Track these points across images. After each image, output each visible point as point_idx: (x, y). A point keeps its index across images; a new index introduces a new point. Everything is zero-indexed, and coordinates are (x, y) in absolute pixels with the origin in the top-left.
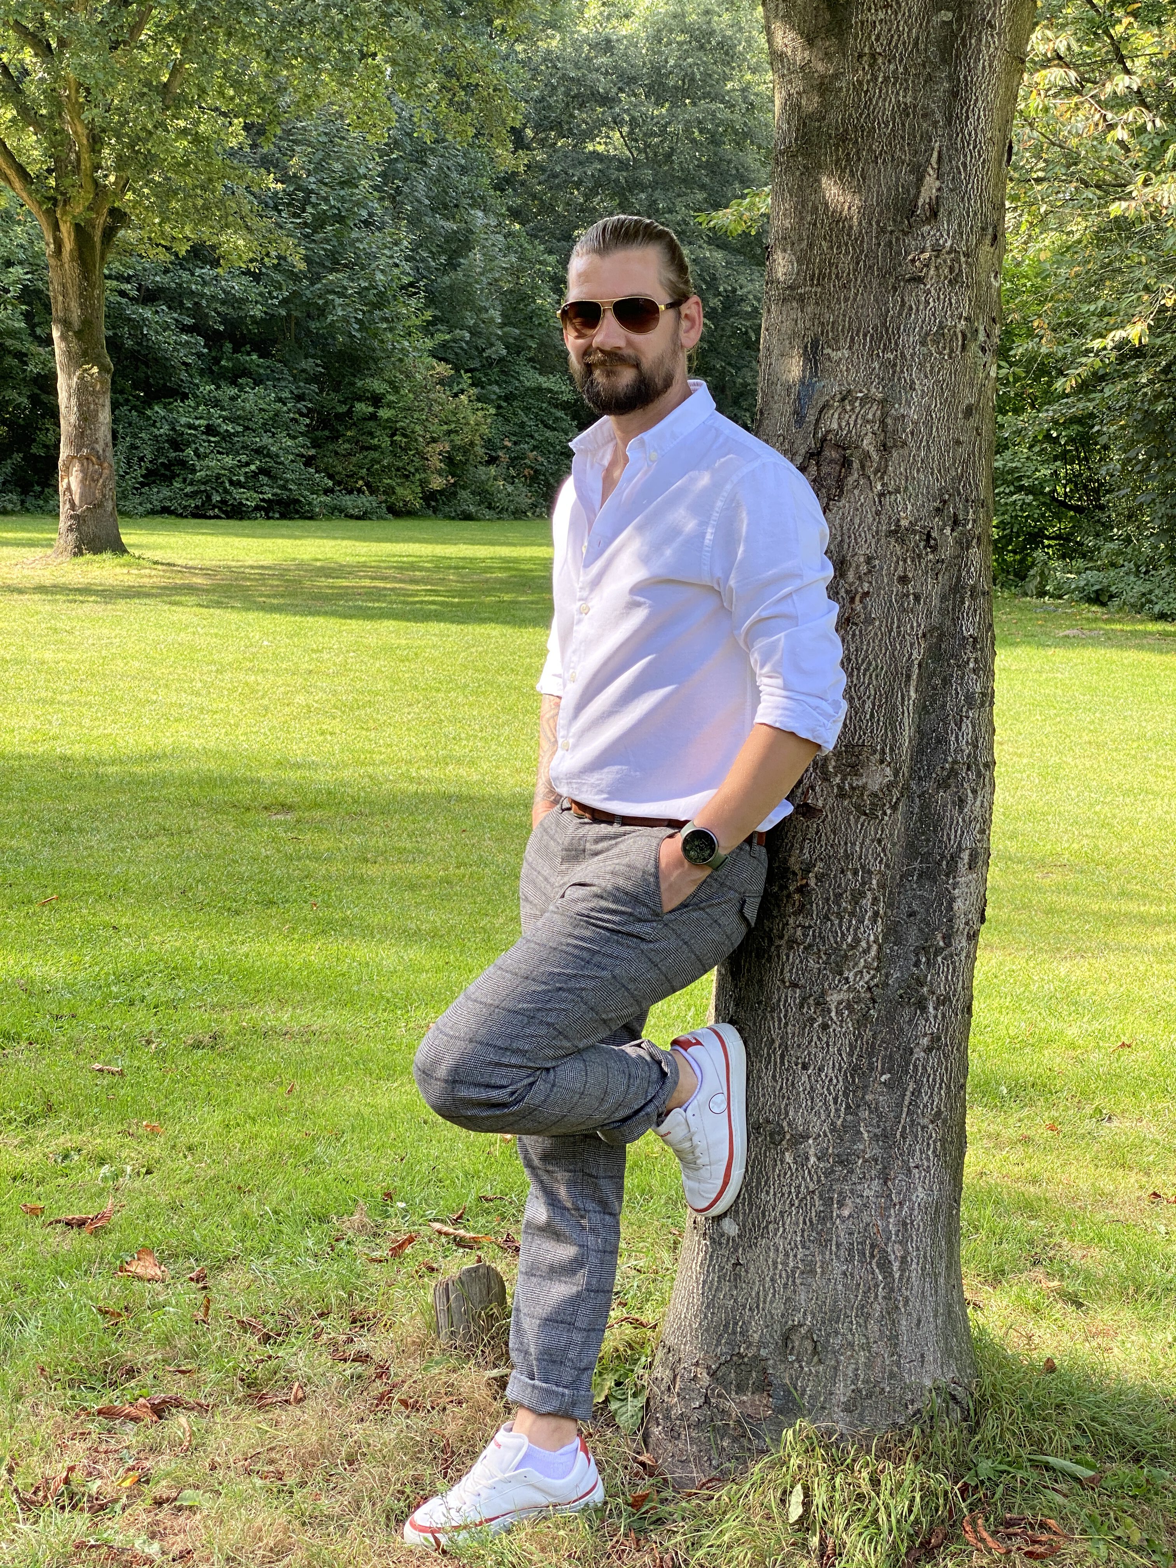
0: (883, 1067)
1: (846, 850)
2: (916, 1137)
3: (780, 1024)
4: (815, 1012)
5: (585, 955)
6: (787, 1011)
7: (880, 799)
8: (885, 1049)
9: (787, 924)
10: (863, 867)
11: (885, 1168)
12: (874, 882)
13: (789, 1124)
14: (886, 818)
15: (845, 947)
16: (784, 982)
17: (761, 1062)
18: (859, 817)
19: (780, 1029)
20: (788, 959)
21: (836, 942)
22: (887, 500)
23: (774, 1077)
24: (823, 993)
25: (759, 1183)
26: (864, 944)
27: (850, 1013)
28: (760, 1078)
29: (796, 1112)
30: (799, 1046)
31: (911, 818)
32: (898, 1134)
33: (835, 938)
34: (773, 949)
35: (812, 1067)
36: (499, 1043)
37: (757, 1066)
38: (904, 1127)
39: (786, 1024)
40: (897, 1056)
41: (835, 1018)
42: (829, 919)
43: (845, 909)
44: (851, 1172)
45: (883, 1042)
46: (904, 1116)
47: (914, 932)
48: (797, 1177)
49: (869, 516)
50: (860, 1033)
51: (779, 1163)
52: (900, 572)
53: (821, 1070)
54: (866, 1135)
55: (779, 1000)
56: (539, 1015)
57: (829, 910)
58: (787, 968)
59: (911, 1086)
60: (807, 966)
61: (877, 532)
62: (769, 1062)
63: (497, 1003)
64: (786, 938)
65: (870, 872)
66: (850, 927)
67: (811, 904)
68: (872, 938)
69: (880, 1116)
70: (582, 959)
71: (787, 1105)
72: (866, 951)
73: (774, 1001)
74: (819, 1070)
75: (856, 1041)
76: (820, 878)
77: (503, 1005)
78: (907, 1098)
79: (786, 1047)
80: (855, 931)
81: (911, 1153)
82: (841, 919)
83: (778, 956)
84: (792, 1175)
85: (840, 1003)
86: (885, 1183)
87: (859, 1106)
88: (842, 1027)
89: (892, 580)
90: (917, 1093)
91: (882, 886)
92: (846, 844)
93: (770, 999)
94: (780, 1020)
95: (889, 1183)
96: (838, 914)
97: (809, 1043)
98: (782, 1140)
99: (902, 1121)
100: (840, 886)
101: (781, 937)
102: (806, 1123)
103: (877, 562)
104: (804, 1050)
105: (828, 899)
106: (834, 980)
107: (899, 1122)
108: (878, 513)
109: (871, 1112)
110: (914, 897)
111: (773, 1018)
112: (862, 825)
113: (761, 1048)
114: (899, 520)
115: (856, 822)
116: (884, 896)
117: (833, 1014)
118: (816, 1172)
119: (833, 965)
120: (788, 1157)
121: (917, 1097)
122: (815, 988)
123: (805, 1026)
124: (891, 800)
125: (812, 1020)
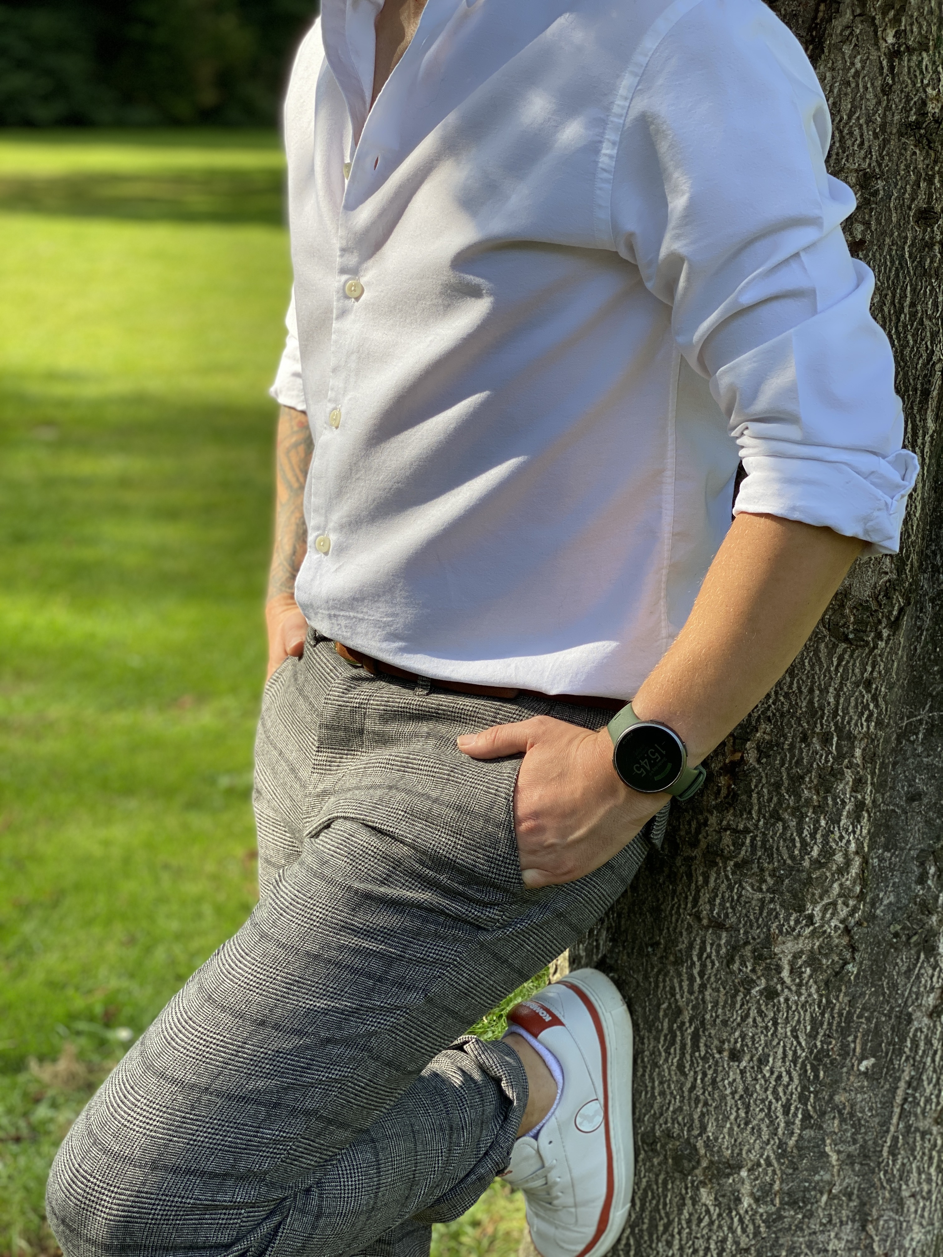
0: (863, 1049)
1: (811, 702)
2: (913, 1150)
3: (691, 985)
4: (753, 970)
5: (375, 966)
6: (703, 966)
7: (873, 613)
8: (869, 1020)
9: (705, 824)
10: (839, 729)
11: (863, 1204)
12: (858, 752)
13: (707, 1145)
14: (882, 644)
15: (806, 863)
16: (699, 919)
17: (657, 1039)
18: (835, 646)
19: (691, 992)
20: (706, 881)
21: (792, 857)
22: (905, 63)
23: (681, 1067)
24: (769, 941)
25: (653, 1226)
26: (839, 858)
27: (814, 971)
28: (655, 1065)
29: (720, 1127)
30: (725, 1023)
31: (918, 639)
32: (886, 1149)
33: (791, 850)
34: (679, 861)
35: (747, 1058)
36: (211, 1166)
37: (649, 1045)
38: (895, 1139)
39: (703, 987)
40: (886, 1029)
41: (788, 981)
42: (780, 819)
43: (808, 801)
44: (810, 1215)
45: (864, 1009)
46: (895, 1120)
47: (917, 825)
48: (720, 1227)
49: (870, 95)
50: (829, 1002)
51: (689, 1202)
52: (921, 201)
53: (763, 1061)
54: (834, 1157)
55: (691, 946)
56: (289, 1099)
57: (780, 803)
58: (705, 897)
59: (907, 1073)
60: (740, 896)
61: (883, 127)
62: (673, 1042)
63: (204, 1081)
64: (703, 845)
65: (851, 738)
66: (816, 830)
67: (749, 793)
68: (853, 847)
69: (857, 1126)
70: (369, 976)
71: (703, 1115)
72: (843, 870)
73: (682, 946)
74: (760, 1060)
75: (823, 1014)
76: (763, 751)
77: (216, 1085)
78: (900, 1093)
79: (703, 1023)
80: (825, 837)
81: (904, 1174)
82: (802, 817)
83: (690, 876)
84: (711, 1223)
85: (796, 956)
86: (864, 1228)
87: (823, 1114)
88: (799, 994)
89: (904, 217)
90: (915, 1084)
91: (870, 758)
92: (811, 691)
93: (675, 943)
94: (692, 979)
95: (870, 1227)
96: (797, 809)
97: (744, 1018)
98: (694, 1168)
99: (892, 1129)
100: (799, 763)
101: (694, 844)
102: (737, 1145)
103: (880, 184)
104: (734, 1030)
105: (778, 786)
106: (787, 919)
107: (888, 1131)
108: (886, 90)
109: (843, 1121)
110: (919, 768)
111: (679, 975)
112: (841, 659)
113: (657, 1018)
114: (924, 103)
115: (830, 656)
116: (873, 773)
117: (785, 974)
118: (753, 1221)
119: (787, 896)
120: (706, 1196)
121: (915, 1090)
122: (756, 932)
123: (737, 992)
124: (890, 612)
125: (748, 983)
